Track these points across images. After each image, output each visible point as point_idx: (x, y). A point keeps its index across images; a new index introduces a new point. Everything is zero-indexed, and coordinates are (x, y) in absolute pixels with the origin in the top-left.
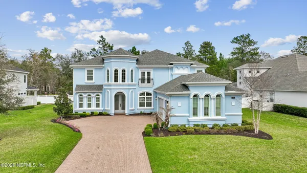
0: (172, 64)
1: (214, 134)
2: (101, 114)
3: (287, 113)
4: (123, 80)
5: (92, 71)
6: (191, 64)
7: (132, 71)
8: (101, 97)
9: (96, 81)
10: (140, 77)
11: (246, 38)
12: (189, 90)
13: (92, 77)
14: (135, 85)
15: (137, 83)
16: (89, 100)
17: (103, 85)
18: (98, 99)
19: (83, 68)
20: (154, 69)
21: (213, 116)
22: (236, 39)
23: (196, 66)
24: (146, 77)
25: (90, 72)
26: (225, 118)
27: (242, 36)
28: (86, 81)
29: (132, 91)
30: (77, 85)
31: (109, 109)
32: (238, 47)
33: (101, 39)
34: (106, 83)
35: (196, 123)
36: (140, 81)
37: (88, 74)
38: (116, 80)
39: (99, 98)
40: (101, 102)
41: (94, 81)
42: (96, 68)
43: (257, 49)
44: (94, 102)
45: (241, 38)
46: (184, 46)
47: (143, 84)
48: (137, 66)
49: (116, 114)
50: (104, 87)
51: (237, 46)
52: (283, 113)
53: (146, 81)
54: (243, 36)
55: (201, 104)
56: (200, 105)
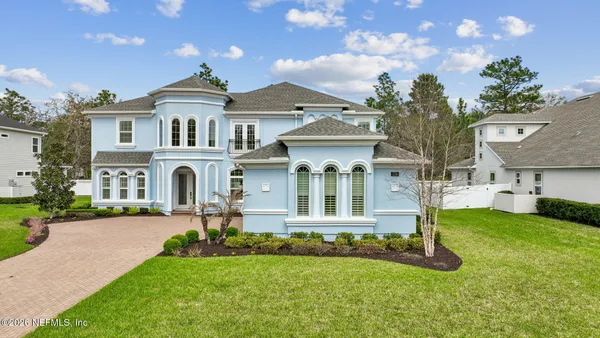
0: (300, 109)
1: (324, 255)
2: (144, 212)
3: (563, 217)
4: (191, 143)
5: (130, 123)
6: (345, 109)
7: (212, 123)
8: (147, 177)
9: (138, 144)
10: (233, 136)
11: (512, 66)
12: (287, 155)
13: (130, 135)
14: (220, 153)
15: (224, 148)
16: (124, 182)
17: (152, 153)
18: (141, 182)
19: (112, 117)
20: (263, 118)
21: (344, 214)
22: (490, 67)
23: (353, 112)
24: (245, 136)
25: (126, 126)
26: (374, 220)
27: (504, 62)
28: (118, 143)
29: (212, 166)
30: (99, 153)
31: (163, 201)
32: (495, 84)
33: (203, 71)
34: (158, 147)
35: (298, 230)
36: (233, 145)
37: (121, 129)
38: (176, 142)
39: (143, 180)
40: (147, 188)
41: (133, 144)
42: (139, 117)
43: (538, 88)
44: (132, 187)
45: (502, 66)
46: (377, 83)
47: (237, 151)
48: (224, 112)
49: (174, 213)
50: (156, 157)
51: (493, 82)
52: (554, 216)
53: (245, 145)
54: (507, 61)
55: (317, 189)
56: (313, 190)
